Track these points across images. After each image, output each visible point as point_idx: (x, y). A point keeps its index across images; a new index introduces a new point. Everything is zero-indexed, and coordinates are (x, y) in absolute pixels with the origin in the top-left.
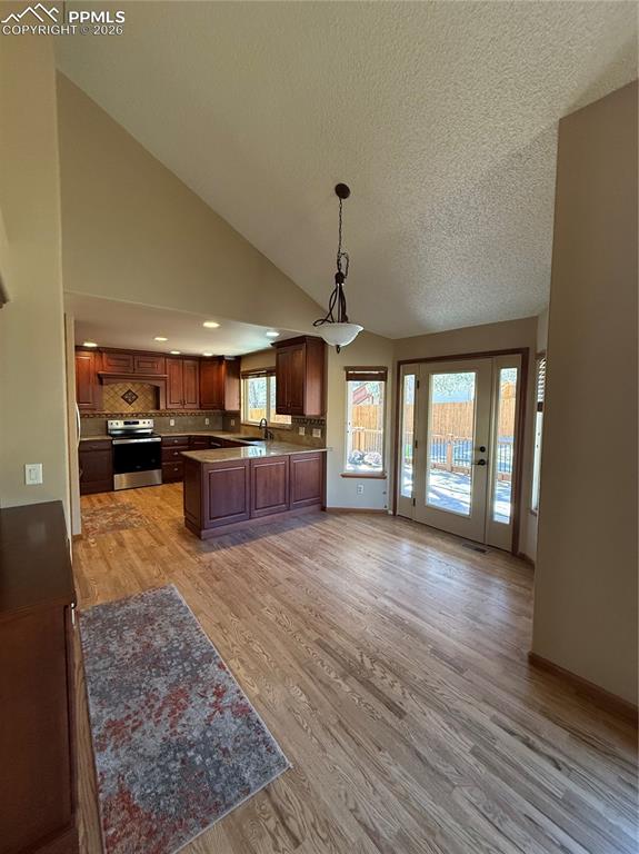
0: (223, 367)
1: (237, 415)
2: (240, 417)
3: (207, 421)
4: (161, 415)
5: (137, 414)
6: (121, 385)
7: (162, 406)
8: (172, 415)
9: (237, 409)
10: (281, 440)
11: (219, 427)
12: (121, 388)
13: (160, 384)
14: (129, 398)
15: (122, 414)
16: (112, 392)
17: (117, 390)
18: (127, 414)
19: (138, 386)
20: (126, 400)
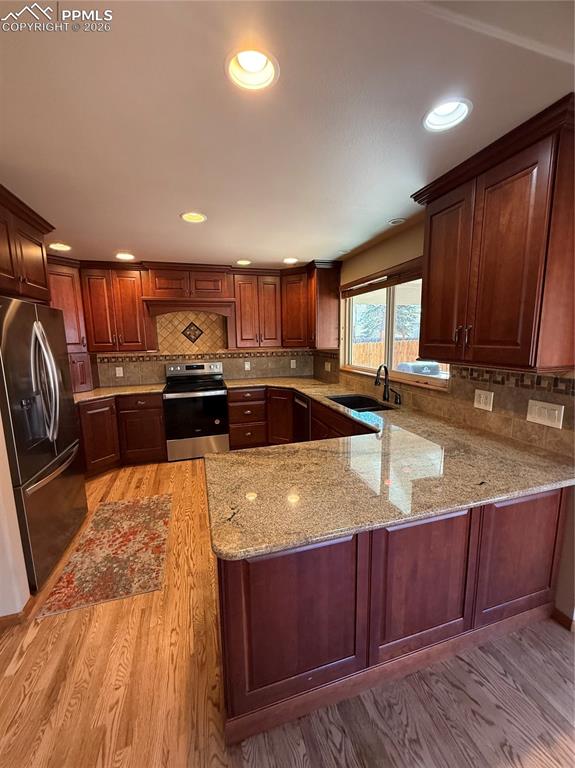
0: (314, 281)
1: (333, 355)
2: (338, 359)
3: (293, 364)
4: (233, 356)
5: (203, 356)
6: (180, 316)
7: (231, 343)
8: (248, 356)
9: (336, 346)
10: (419, 410)
11: (309, 371)
12: (180, 320)
13: (227, 312)
14: (192, 332)
15: (184, 356)
16: (170, 326)
17: (176, 323)
18: (190, 356)
19: (202, 317)
20: (188, 337)
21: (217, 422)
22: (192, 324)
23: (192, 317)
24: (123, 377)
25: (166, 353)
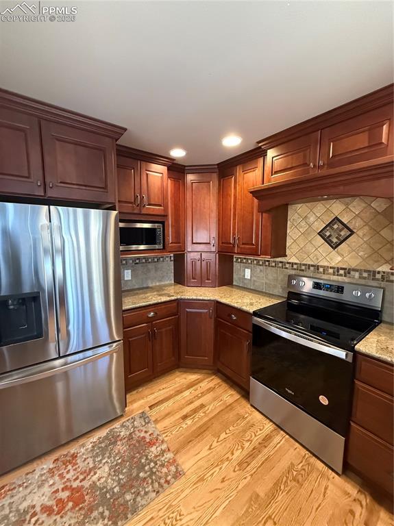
6: (320, 207)
12: (319, 214)
14: (334, 232)
15: (317, 267)
16: (303, 224)
17: (312, 219)
18: (325, 268)
19: (357, 206)
20: (328, 240)
21: (324, 400)
22: (337, 220)
23: (336, 208)
24: (250, 280)
25: (293, 260)
